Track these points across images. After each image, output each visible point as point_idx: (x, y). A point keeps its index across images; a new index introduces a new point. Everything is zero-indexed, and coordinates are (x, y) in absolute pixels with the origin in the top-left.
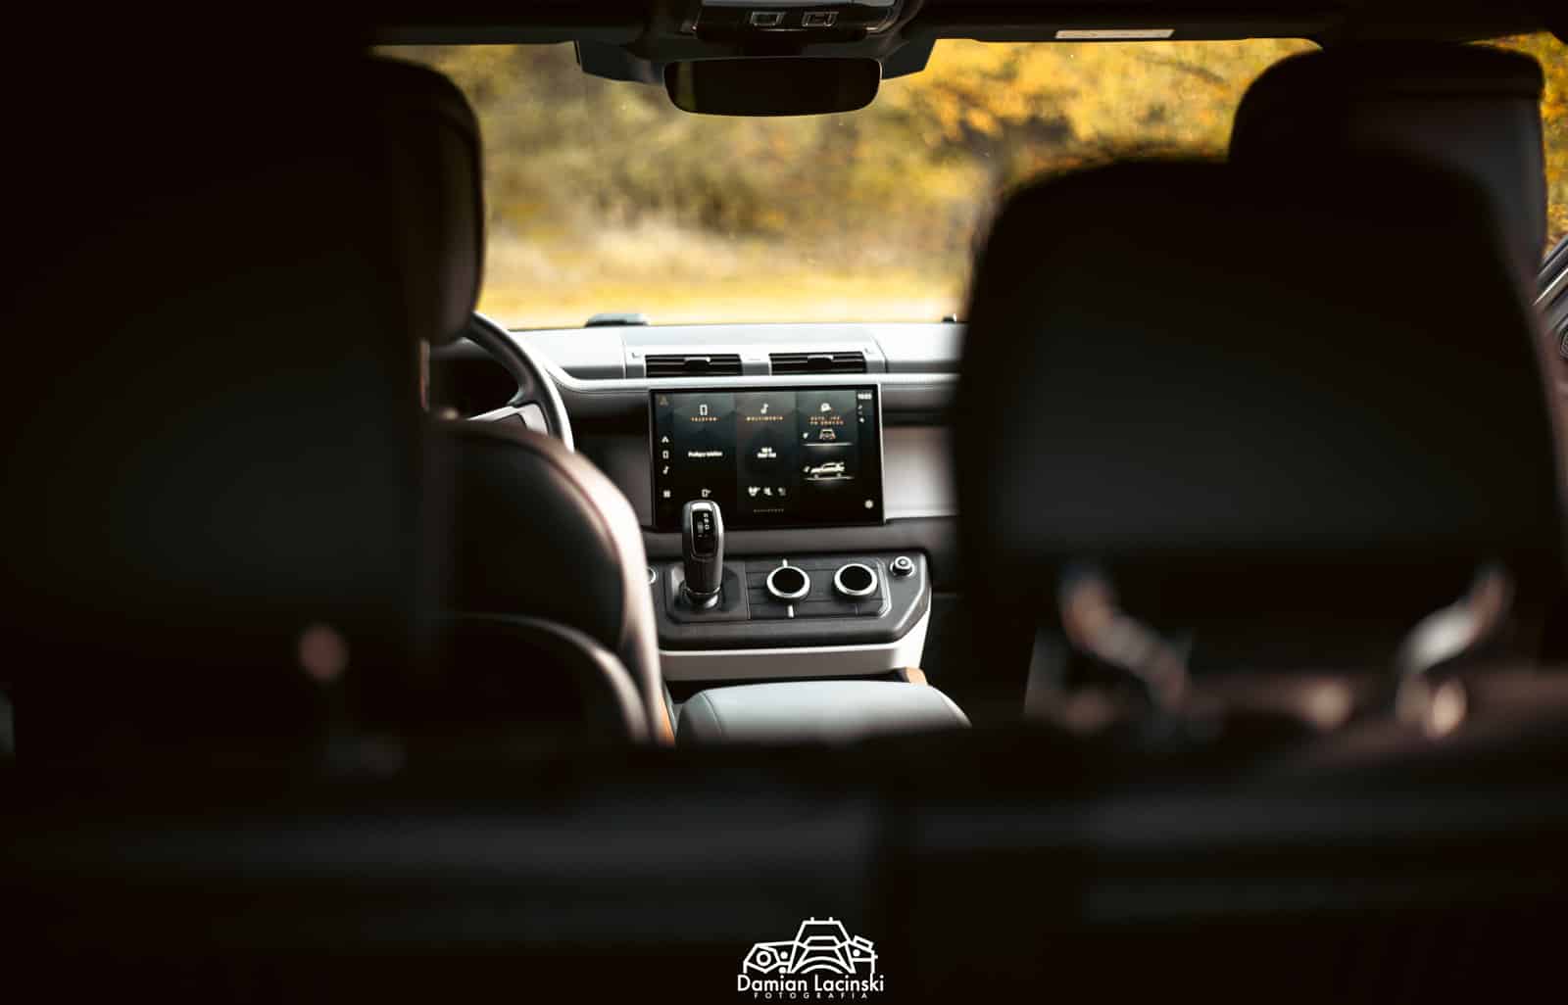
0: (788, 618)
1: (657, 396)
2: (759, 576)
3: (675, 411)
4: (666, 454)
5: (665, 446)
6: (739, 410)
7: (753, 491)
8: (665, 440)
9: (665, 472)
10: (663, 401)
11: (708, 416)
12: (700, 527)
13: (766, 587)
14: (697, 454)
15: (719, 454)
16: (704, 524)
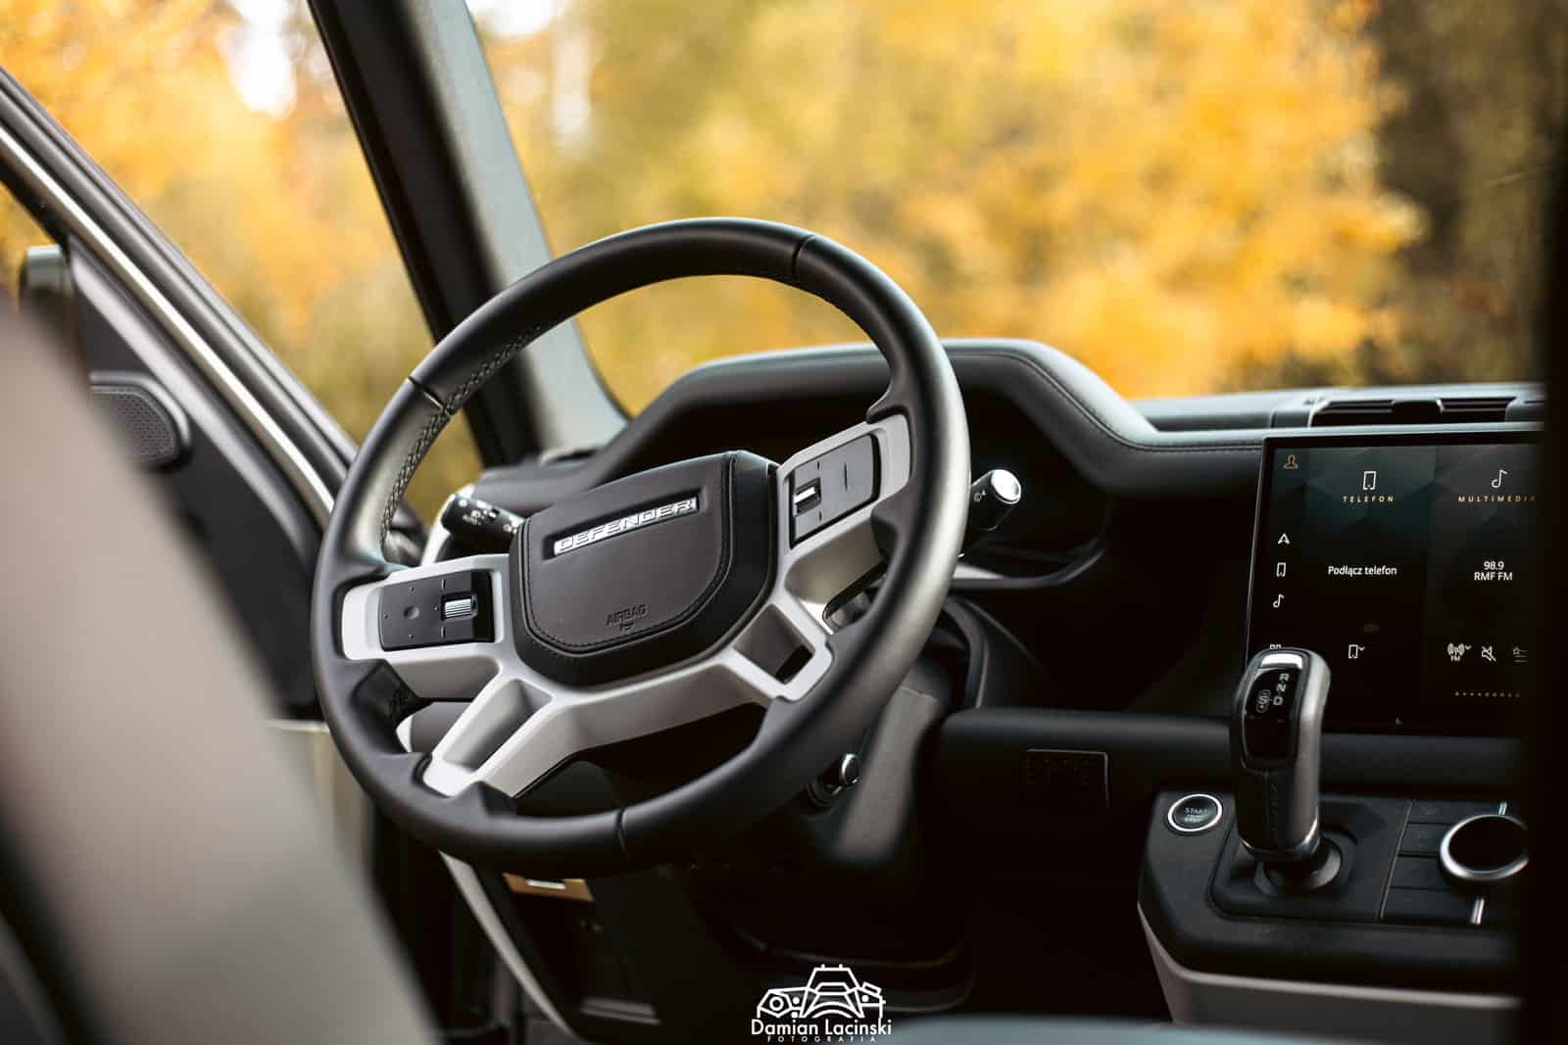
0: (1464, 923)
1: (1279, 452)
2: (1422, 833)
3: (1314, 483)
4: (1281, 569)
5: (1283, 553)
6: (1441, 481)
7: (1456, 651)
8: (1284, 539)
9: (1276, 604)
10: (1290, 461)
11: (1376, 493)
12: (1264, 700)
13: (1438, 857)
14: (1345, 570)
15: (1393, 571)
16: (1274, 693)
